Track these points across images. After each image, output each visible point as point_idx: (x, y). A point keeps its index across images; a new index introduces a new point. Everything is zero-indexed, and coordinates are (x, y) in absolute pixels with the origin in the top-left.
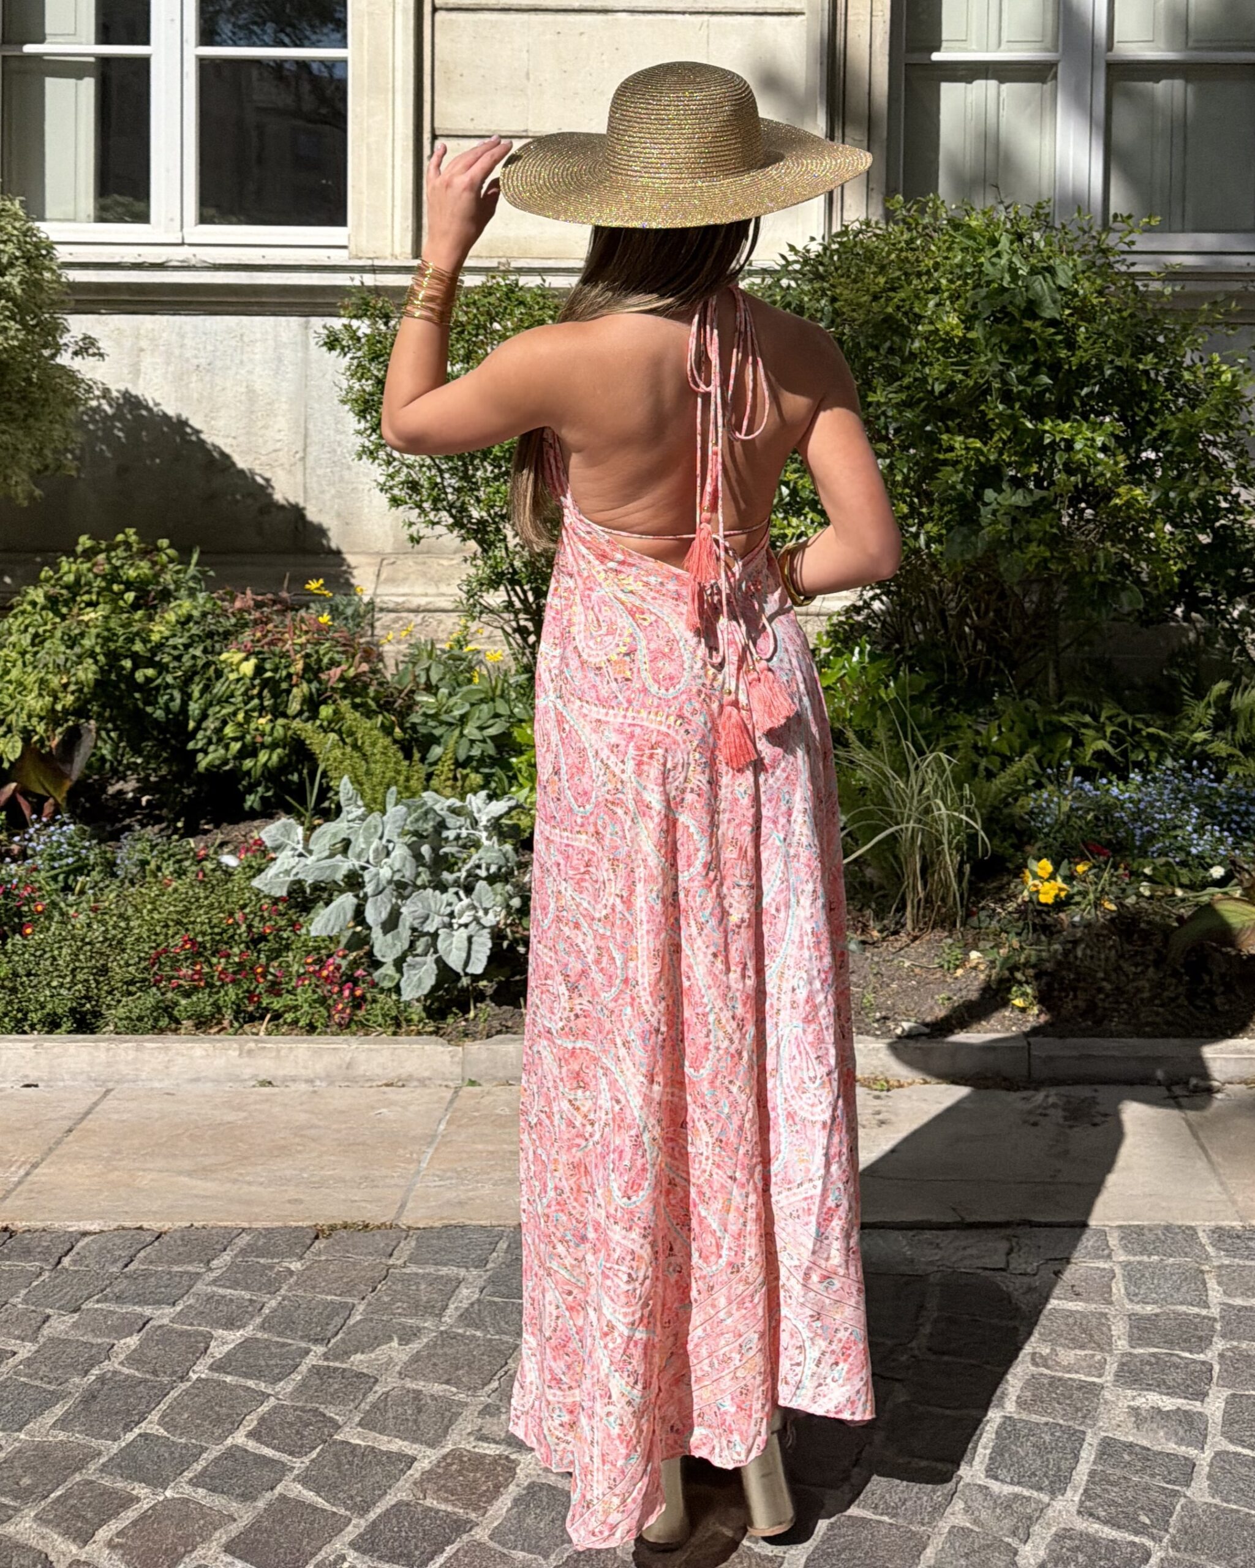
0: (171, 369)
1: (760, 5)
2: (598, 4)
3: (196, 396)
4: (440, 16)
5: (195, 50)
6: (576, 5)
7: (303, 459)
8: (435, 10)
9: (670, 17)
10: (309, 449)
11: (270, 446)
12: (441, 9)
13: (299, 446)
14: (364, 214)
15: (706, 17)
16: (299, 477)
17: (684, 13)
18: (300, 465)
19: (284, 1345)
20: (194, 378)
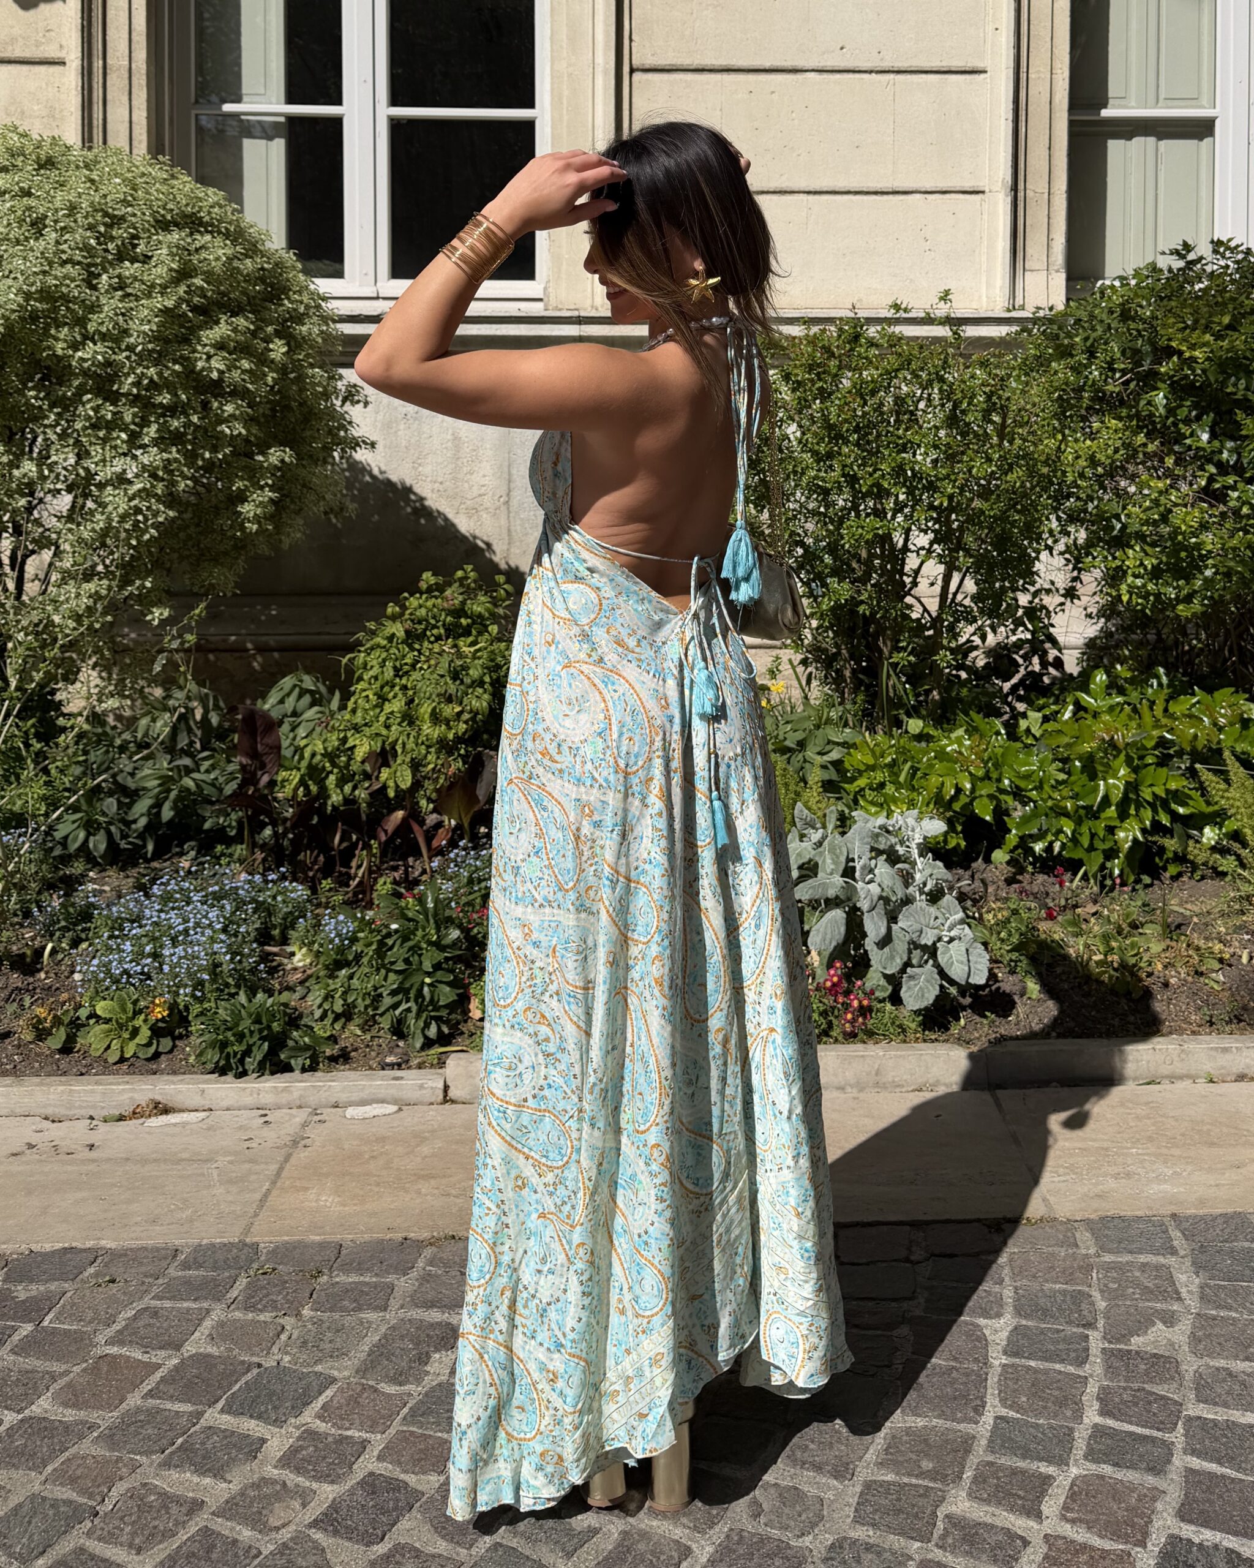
0: (380, 417)
1: (944, 64)
2: (788, 64)
3: (404, 443)
4: (637, 76)
5: (386, 111)
6: (767, 64)
7: (507, 503)
8: (632, 71)
9: (857, 76)
10: (513, 494)
11: (475, 491)
12: (638, 70)
13: (503, 491)
14: (564, 267)
15: (892, 76)
16: (503, 521)
17: (871, 72)
18: (503, 508)
19: (1058, 1331)
20: (402, 427)
